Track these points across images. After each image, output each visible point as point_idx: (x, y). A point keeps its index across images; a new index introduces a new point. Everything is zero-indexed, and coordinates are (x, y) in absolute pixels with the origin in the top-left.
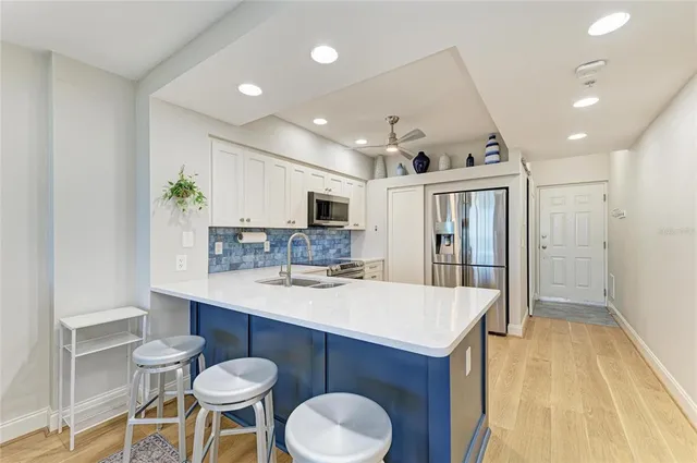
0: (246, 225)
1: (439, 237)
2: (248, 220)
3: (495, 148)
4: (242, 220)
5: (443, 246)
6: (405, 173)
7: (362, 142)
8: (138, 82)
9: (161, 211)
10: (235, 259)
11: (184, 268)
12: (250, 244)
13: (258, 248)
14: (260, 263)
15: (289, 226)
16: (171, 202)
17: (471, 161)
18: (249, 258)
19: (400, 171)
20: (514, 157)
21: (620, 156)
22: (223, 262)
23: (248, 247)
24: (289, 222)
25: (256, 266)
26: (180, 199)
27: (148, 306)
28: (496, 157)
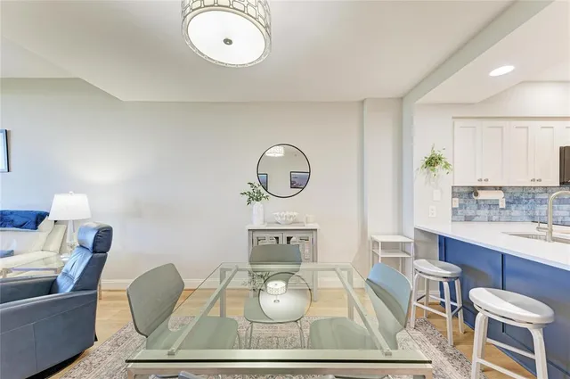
0: (484, 184)
2: (486, 180)
4: (480, 180)
8: (402, 98)
9: (419, 177)
10: (470, 213)
11: (434, 216)
12: (484, 200)
13: (493, 205)
14: (494, 218)
15: (533, 184)
16: (425, 170)
18: (484, 212)
22: (459, 213)
23: (482, 203)
24: (533, 180)
25: (490, 220)
26: (432, 168)
27: (413, 236)
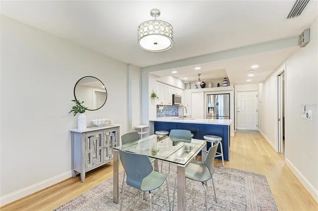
1: (209, 108)
3: (226, 82)
4: (161, 103)
5: (210, 111)
6: (197, 88)
7: (186, 79)
15: (169, 105)
16: (151, 99)
17: (218, 85)
19: (195, 87)
20: (232, 85)
21: (261, 84)
24: (169, 103)
26: (153, 98)
28: (226, 85)
